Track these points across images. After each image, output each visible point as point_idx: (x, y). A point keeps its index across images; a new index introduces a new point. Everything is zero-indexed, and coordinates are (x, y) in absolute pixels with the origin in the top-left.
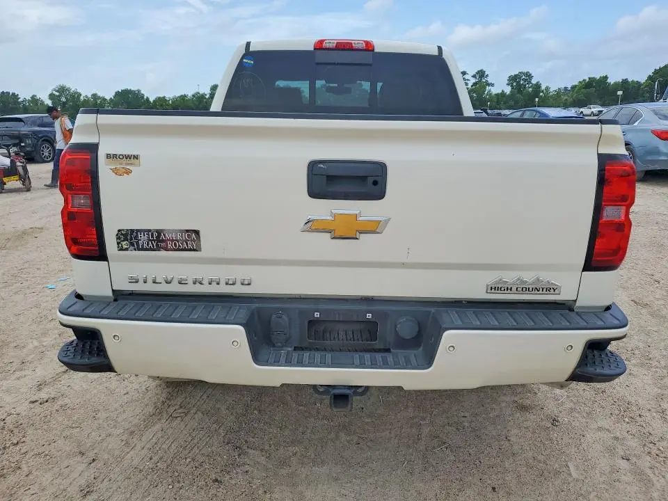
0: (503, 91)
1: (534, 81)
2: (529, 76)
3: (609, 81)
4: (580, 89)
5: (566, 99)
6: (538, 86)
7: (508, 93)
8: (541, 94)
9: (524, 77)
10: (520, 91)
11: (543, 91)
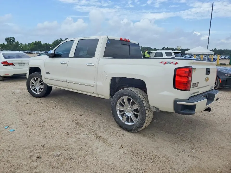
0: (4, 43)
1: (16, 41)
2: (14, 39)
3: (41, 43)
4: (32, 45)
5: (28, 48)
6: (18, 42)
7: (6, 44)
8: (19, 46)
9: (12, 39)
10: (11, 44)
11: (20, 45)
